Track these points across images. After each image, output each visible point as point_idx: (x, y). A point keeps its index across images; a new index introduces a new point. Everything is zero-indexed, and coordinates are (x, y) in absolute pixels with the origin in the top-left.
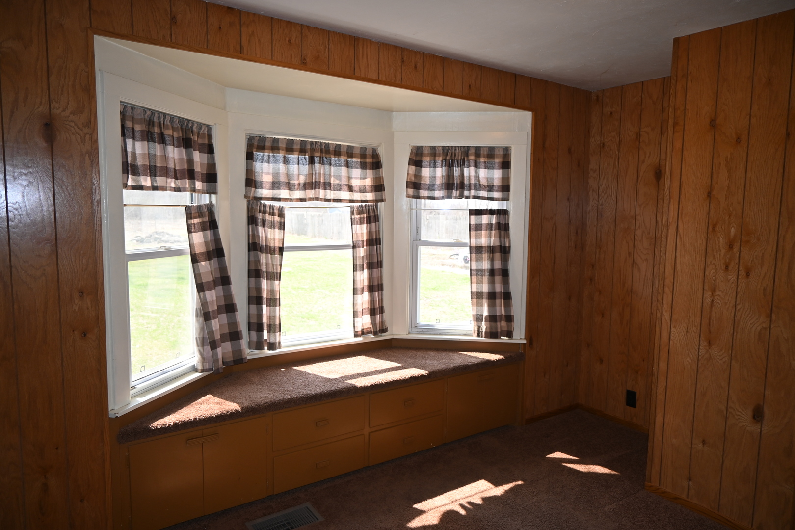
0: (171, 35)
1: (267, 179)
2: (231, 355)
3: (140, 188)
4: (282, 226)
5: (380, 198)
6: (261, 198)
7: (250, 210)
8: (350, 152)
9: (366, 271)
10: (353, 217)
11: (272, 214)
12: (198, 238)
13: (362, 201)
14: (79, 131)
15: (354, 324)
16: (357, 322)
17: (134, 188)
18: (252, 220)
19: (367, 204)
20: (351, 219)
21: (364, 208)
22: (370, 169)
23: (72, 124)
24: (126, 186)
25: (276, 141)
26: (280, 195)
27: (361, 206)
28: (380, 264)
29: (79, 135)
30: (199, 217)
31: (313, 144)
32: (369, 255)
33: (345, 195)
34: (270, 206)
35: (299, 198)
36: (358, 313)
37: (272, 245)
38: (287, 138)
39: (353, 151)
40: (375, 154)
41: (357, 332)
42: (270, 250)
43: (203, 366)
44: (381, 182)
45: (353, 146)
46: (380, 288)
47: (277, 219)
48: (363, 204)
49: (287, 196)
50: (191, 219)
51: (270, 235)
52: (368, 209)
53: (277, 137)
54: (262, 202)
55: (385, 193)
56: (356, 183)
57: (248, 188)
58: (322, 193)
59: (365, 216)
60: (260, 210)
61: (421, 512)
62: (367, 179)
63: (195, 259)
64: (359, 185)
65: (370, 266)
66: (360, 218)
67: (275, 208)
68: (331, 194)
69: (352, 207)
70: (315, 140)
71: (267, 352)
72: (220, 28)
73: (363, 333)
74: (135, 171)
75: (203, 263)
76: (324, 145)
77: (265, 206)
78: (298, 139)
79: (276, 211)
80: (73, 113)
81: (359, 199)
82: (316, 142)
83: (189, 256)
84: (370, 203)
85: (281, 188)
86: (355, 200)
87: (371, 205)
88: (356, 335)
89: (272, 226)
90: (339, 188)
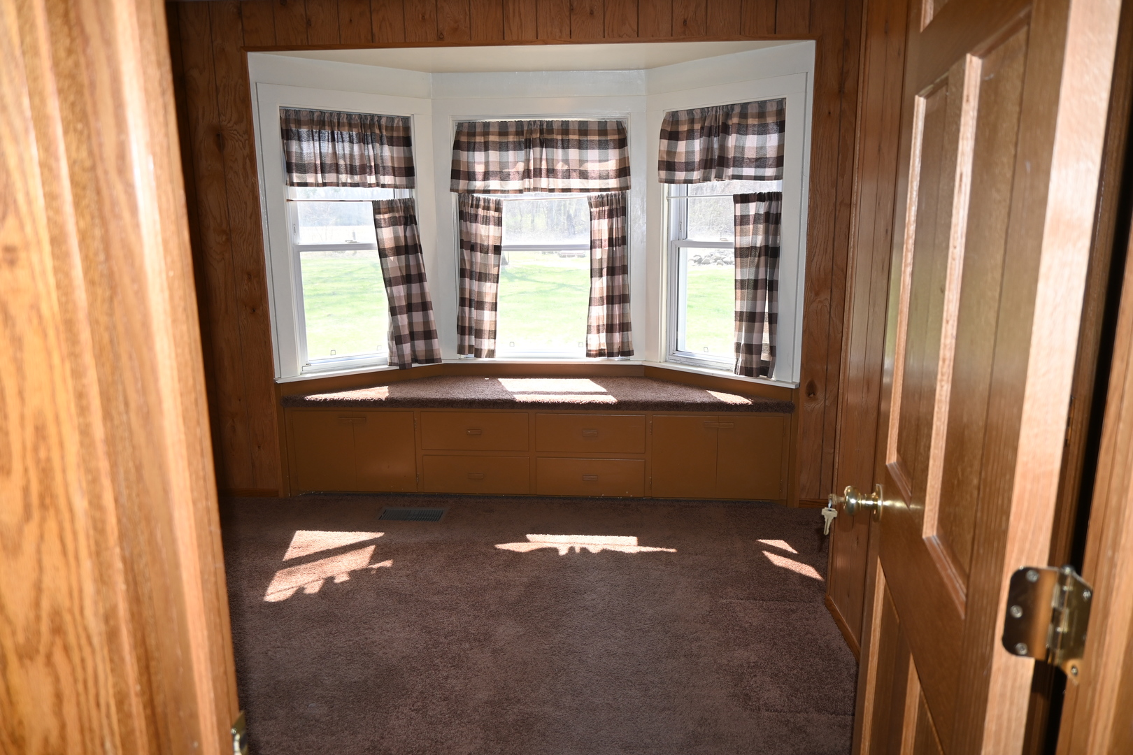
0: (308, 38)
1: (479, 169)
2: (424, 353)
3: (305, 184)
4: (499, 222)
5: (624, 185)
6: (474, 191)
7: (461, 204)
8: (583, 129)
9: (605, 278)
10: (592, 210)
11: (487, 208)
12: (387, 234)
13: (601, 190)
14: (240, 138)
15: (587, 341)
16: (590, 339)
17: (300, 184)
18: (462, 216)
19: (610, 193)
20: (591, 212)
21: (605, 199)
22: (615, 148)
23: (235, 132)
24: (292, 184)
25: (486, 125)
26: (489, 186)
27: (602, 197)
28: (624, 270)
29: (241, 141)
30: (390, 212)
31: (531, 125)
32: (611, 258)
33: (576, 183)
34: (485, 199)
35: (518, 189)
36: (592, 328)
37: (486, 243)
38: (500, 120)
39: (587, 127)
40: (620, 128)
41: (590, 351)
42: (484, 250)
43: (391, 359)
44: (625, 164)
45: (587, 122)
46: (624, 299)
47: (492, 213)
48: (604, 193)
49: (498, 188)
50: (380, 213)
51: (485, 233)
52: (611, 200)
53: (488, 121)
54: (475, 195)
55: (630, 178)
56: (593, 167)
57: (454, 180)
58: (544, 182)
59: (606, 208)
60: (472, 205)
61: (527, 541)
62: (609, 162)
63: (382, 254)
64: (598, 169)
65: (612, 272)
66: (599, 211)
67: (491, 201)
68: (559, 183)
69: (589, 198)
70: (534, 120)
71: (484, 360)
72: (351, 20)
73: (600, 353)
74: (303, 169)
75: (392, 258)
76: (546, 124)
77: (478, 199)
78: (513, 120)
79: (492, 205)
80: (235, 123)
81: (598, 187)
82: (535, 121)
83: (377, 252)
84: (613, 192)
85: (491, 178)
86: (591, 189)
87: (615, 195)
88: (588, 355)
89: (486, 221)
90: (567, 175)
